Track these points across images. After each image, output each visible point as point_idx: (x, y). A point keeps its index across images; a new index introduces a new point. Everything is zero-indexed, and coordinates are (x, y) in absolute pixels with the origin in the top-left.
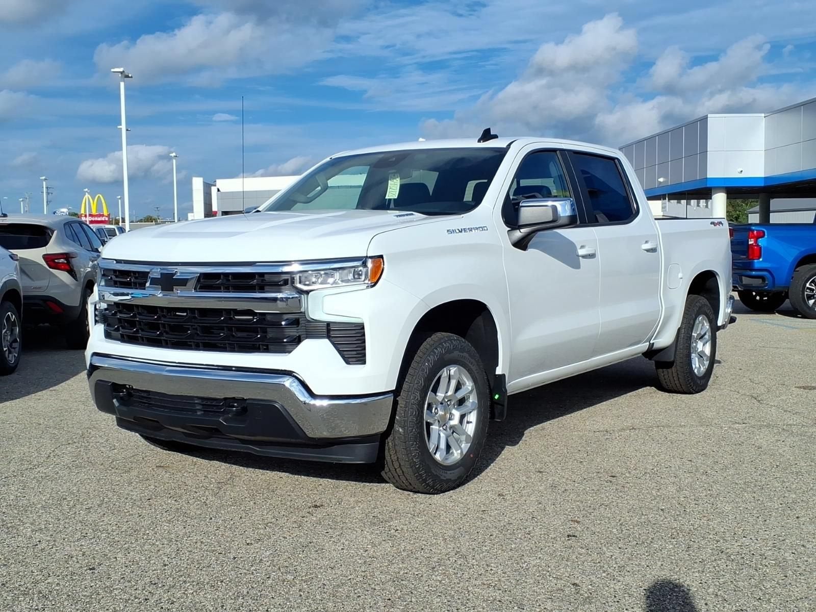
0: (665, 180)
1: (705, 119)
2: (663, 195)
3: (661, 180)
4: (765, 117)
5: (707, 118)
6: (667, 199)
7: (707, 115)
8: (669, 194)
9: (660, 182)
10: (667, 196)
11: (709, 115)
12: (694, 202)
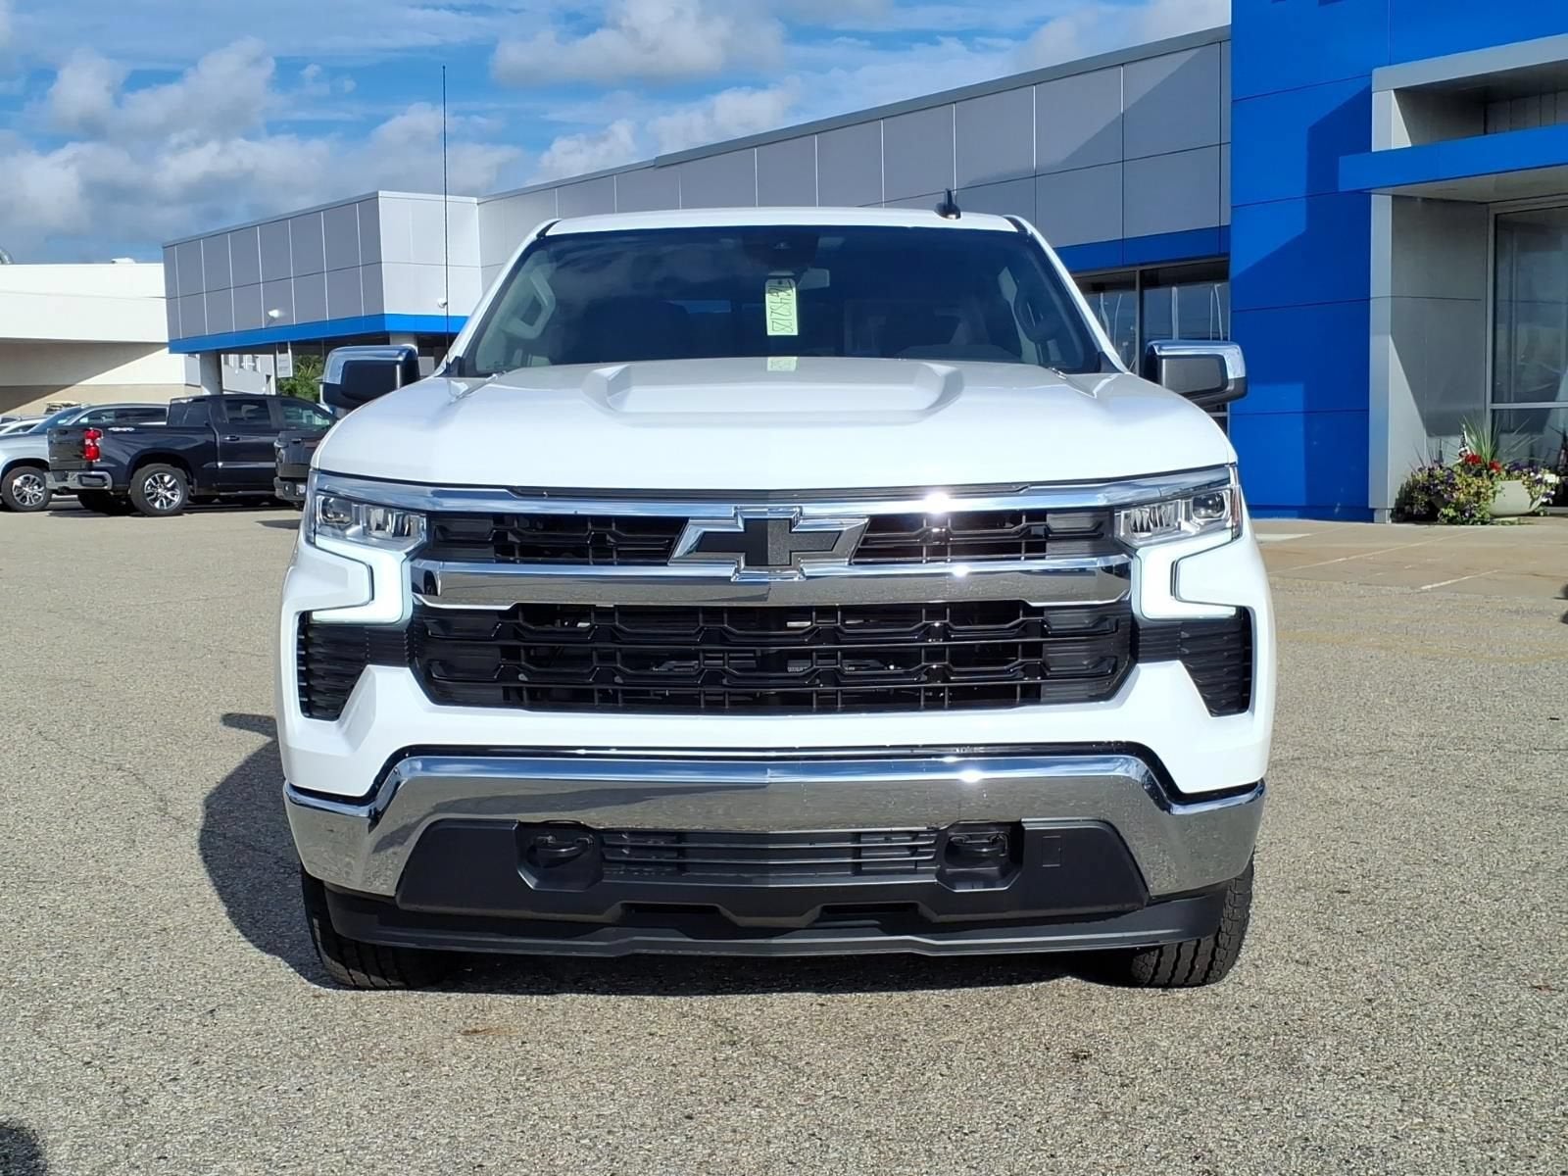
0: (283, 314)
1: (370, 202)
2: (280, 343)
3: (275, 313)
4: (478, 204)
5: (377, 198)
6: (290, 351)
7: (377, 193)
8: (292, 343)
9: (273, 318)
10: (289, 346)
11: (380, 193)
12: (235, 358)
